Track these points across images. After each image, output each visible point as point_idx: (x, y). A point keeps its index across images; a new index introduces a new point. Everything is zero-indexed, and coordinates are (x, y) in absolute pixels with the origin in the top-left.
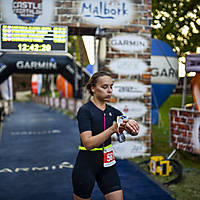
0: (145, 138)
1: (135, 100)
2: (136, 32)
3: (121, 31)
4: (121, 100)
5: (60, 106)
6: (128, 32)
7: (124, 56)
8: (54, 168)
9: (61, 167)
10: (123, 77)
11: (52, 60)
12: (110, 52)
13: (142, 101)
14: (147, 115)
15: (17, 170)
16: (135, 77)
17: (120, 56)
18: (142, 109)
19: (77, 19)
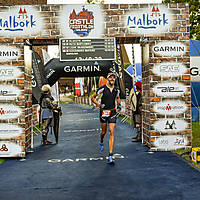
0: (186, 132)
1: (176, 99)
2: (176, 39)
3: (162, 38)
4: (164, 99)
6: (169, 39)
7: (166, 60)
9: (114, 157)
10: (165, 79)
12: (153, 57)
13: (182, 99)
14: (187, 112)
15: (77, 160)
16: (176, 78)
17: (162, 60)
19: (123, 31)
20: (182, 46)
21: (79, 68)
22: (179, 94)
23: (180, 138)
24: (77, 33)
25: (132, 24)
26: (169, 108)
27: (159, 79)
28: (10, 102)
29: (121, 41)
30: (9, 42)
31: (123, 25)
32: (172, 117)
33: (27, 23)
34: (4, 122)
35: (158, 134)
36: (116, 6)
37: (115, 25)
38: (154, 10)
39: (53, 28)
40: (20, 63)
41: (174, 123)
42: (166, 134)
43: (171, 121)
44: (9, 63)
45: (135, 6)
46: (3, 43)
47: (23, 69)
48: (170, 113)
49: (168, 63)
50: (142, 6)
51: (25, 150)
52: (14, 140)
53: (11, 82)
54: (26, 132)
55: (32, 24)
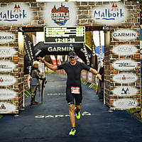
0: (137, 97)
1: (130, 71)
2: (130, 27)
3: (120, 27)
4: (120, 72)
6: (124, 28)
7: (122, 43)
9: (83, 115)
10: (121, 57)
11: (71, 45)
12: (113, 41)
13: (134, 72)
14: (138, 81)
15: (56, 116)
16: (130, 57)
17: (119, 43)
18: (134, 78)
19: (91, 21)
20: (134, 33)
21: (59, 49)
22: (132, 68)
23: (132, 101)
24: (57, 23)
25: (97, 16)
26: (124, 78)
27: (117, 57)
28: (8, 73)
29: (89, 29)
30: (7, 29)
31: (91, 17)
32: (126, 85)
34: (4, 87)
35: (116, 97)
36: (85, 3)
37: (85, 17)
38: (113, 6)
39: (39, 19)
40: (15, 45)
41: (128, 89)
42: (122, 98)
43: (125, 88)
44: (7, 45)
45: (100, 3)
46: (2, 30)
47: (17, 49)
48: (125, 82)
49: (124, 46)
50: (105, 3)
51: (18, 108)
52: (10, 101)
53: (8, 59)
54: (19, 95)
55: (24, 16)
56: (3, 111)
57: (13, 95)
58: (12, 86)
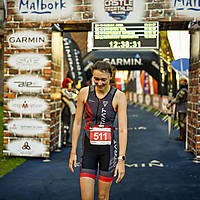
5: (144, 102)
8: (143, 165)
9: (150, 165)
11: (138, 56)
19: (169, 14)
21: (119, 61)
24: (113, 16)
25: (179, 5)
28: (35, 95)
29: (165, 26)
30: (36, 26)
31: (168, 7)
33: (56, 5)
34: (28, 116)
37: (159, 6)
39: (85, 10)
40: (47, 51)
44: (35, 51)
46: (29, 27)
47: (50, 58)
51: (49, 150)
52: (36, 138)
53: (36, 72)
54: (52, 130)
55: (62, 6)
56: (26, 153)
57: (42, 128)
58: (41, 115)
